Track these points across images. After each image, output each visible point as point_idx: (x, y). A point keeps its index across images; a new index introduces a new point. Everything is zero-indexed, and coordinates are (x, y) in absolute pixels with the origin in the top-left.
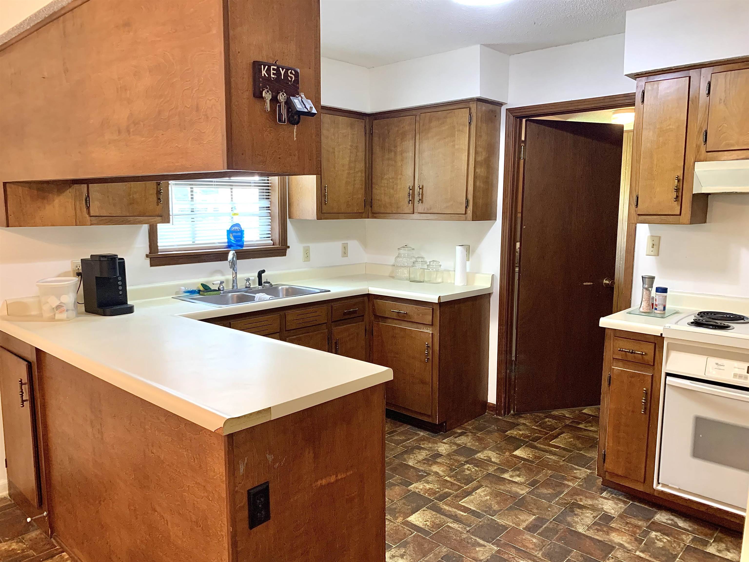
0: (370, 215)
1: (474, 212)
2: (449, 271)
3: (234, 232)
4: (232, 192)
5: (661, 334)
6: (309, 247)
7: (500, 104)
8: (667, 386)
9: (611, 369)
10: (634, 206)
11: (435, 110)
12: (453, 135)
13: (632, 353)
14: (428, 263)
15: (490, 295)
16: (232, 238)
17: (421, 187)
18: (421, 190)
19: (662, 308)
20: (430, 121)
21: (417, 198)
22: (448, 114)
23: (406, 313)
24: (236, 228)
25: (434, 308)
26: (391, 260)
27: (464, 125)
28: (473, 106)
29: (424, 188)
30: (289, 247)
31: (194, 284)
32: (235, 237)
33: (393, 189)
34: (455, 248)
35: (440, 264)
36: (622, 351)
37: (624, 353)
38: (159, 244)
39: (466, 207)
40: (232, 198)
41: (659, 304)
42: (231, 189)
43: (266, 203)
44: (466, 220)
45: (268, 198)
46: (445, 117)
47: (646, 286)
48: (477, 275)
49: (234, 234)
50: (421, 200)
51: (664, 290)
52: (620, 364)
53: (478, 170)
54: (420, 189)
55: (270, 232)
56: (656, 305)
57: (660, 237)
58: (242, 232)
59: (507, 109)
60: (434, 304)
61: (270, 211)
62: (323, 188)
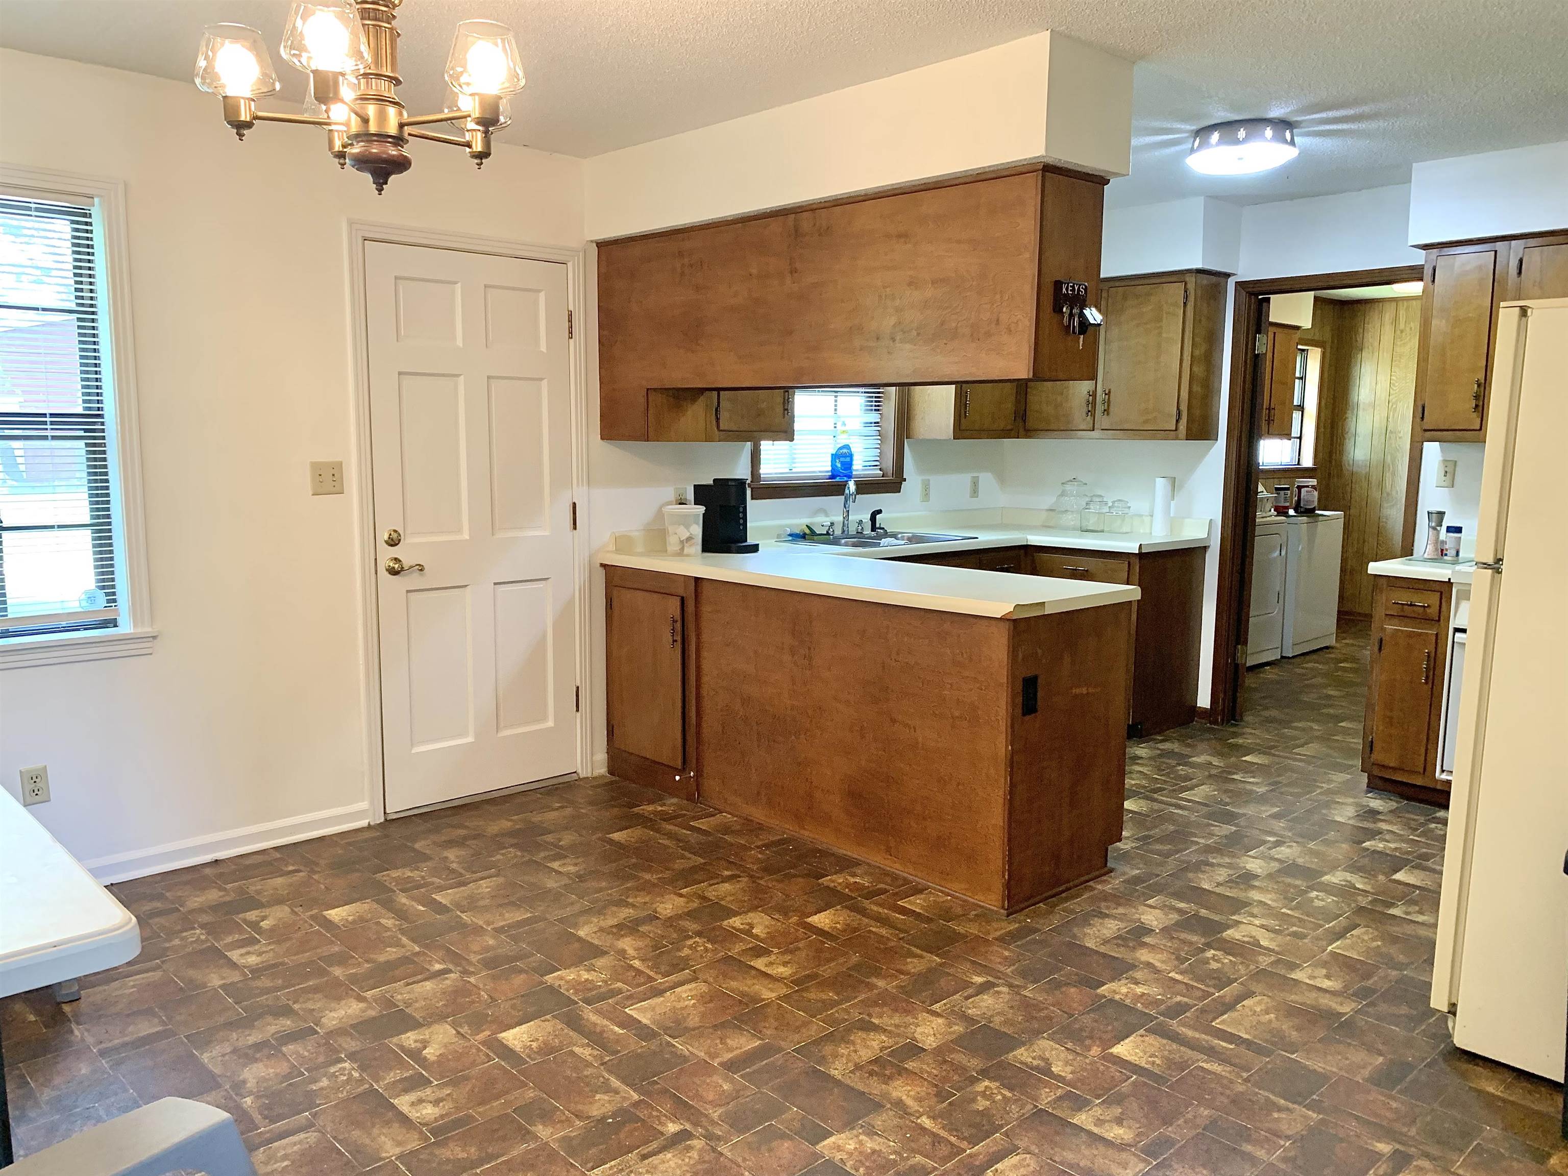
0: (1022, 432)
1: (1188, 429)
2: (1141, 516)
3: (843, 457)
4: (836, 401)
5: (1449, 579)
6: (929, 480)
7: (1228, 275)
8: (1455, 645)
9: (1383, 629)
10: (1418, 420)
11: (1133, 283)
12: (1159, 319)
13: (1411, 605)
14: (1110, 504)
15: (1205, 549)
16: (839, 465)
17: (1107, 392)
18: (1107, 396)
19: (1454, 553)
20: (1125, 298)
21: (1100, 408)
22: (1151, 289)
23: (1087, 571)
24: (845, 451)
25: (1131, 561)
26: (1049, 500)
27: (1175, 305)
28: (1191, 280)
29: (1111, 394)
30: (905, 480)
31: (798, 525)
32: (842, 463)
33: (1062, 394)
34: (1155, 481)
35: (1129, 505)
36: (1398, 603)
37: (1400, 606)
38: (761, 471)
39: (1177, 421)
40: (836, 410)
41: (1450, 548)
42: (836, 397)
43: (874, 417)
44: (1177, 438)
45: (878, 410)
46: (1149, 294)
47: (1433, 524)
48: (1187, 521)
49: (842, 459)
50: (1106, 411)
51: (1459, 530)
52: (1396, 621)
53: (1195, 369)
54: (1106, 394)
55: (878, 459)
56: (1447, 550)
57: (1456, 462)
58: (851, 456)
59: (1236, 282)
60: (1131, 556)
61: (879, 429)
62: (963, 394)
